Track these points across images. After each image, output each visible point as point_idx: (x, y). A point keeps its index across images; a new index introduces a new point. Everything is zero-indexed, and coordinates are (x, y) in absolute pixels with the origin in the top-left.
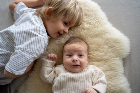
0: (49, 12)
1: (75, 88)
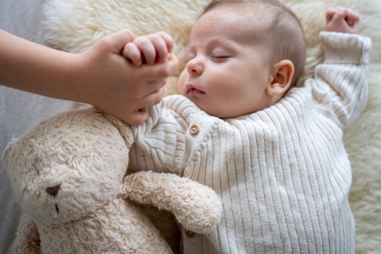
1: (282, 171)
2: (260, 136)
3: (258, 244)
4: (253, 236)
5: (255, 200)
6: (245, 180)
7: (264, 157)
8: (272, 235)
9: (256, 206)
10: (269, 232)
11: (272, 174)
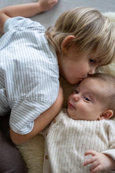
0: (69, 43)
1: (78, 145)
2: (74, 129)
3: (63, 169)
4: (62, 166)
5: (66, 153)
6: (65, 144)
7: (73, 138)
8: (68, 168)
9: (65, 155)
10: (67, 166)
11: (74, 145)
